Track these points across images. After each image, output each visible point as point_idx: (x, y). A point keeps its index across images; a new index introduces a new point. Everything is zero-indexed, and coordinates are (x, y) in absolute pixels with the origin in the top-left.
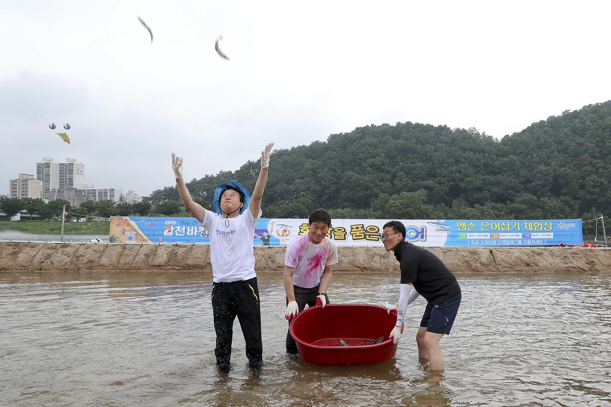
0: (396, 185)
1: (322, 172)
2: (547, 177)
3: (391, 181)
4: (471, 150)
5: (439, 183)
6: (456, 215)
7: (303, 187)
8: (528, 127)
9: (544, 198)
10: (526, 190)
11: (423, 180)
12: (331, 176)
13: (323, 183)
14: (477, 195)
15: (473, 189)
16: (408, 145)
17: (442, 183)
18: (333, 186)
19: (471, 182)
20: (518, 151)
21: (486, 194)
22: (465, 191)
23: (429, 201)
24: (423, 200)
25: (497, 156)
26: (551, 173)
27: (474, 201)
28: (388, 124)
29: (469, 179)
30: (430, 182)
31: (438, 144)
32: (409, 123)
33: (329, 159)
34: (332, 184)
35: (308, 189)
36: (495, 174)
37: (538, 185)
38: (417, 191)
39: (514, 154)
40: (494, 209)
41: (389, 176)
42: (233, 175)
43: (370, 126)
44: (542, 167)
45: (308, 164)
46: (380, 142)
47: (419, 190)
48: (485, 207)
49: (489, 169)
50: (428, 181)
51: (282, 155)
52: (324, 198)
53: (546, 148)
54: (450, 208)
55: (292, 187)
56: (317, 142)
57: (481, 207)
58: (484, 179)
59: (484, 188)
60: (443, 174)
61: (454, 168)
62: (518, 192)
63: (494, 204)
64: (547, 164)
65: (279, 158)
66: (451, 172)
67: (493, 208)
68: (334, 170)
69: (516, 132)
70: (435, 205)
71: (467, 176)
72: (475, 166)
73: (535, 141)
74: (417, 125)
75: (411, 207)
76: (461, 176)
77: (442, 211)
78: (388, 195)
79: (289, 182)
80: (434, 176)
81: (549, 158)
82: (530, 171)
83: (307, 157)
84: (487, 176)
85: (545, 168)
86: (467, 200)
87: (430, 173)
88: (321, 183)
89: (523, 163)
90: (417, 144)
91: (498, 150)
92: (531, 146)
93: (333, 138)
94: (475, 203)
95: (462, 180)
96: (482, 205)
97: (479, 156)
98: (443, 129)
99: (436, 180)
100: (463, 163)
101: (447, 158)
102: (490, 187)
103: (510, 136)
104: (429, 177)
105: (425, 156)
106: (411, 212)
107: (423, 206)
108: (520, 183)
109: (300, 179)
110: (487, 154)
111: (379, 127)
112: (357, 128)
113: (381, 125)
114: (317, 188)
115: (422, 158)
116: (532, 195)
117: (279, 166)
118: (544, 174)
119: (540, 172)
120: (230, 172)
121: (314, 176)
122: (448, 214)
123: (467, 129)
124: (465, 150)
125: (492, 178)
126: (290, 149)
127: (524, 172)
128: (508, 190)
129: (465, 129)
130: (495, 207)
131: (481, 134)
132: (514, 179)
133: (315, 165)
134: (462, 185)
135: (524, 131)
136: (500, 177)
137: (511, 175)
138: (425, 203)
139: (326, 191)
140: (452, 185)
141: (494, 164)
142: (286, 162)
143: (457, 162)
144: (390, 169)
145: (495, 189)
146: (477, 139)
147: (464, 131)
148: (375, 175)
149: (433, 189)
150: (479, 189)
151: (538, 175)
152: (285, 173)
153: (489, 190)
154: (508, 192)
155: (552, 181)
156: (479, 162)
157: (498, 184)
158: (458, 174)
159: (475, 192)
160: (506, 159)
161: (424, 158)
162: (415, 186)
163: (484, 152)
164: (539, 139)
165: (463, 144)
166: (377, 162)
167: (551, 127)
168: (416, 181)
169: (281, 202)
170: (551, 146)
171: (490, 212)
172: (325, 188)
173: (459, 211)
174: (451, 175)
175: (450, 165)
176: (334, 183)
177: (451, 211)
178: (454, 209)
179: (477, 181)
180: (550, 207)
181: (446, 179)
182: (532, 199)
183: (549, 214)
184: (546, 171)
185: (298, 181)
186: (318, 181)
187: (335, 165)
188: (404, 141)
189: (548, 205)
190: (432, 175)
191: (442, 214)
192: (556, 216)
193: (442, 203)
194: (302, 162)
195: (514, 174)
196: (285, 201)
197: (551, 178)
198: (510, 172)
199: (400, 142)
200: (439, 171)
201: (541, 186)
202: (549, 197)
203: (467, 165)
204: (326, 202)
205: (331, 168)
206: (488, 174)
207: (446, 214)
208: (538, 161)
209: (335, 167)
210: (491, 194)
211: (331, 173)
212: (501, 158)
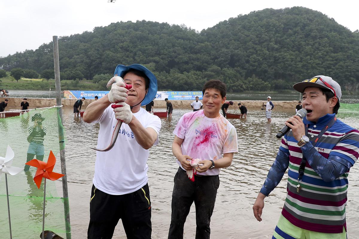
1: (90, 51)
2: (227, 56)
3: (133, 57)
4: (182, 38)
5: (162, 59)
6: (173, 78)
7: (79, 60)
8: (217, 24)
9: (225, 69)
10: (215, 63)
11: (152, 56)
12: (96, 54)
13: (92, 58)
14: (185, 66)
15: (183, 62)
16: (144, 35)
17: (164, 59)
18: (98, 60)
20: (211, 39)
21: (190, 65)
22: (178, 63)
23: (156, 70)
24: (153, 69)
25: (198, 42)
26: (229, 54)
27: (183, 70)
28: (131, 21)
29: (180, 56)
30: (157, 58)
31: (162, 34)
32: (144, 21)
33: (94, 43)
35: (82, 62)
36: (196, 53)
37: (221, 61)
38: (149, 63)
39: (208, 42)
40: (195, 75)
41: (132, 54)
42: (34, 52)
43: (120, 22)
44: (224, 50)
45: (82, 46)
46: (126, 32)
47: (151, 63)
48: (190, 74)
49: (192, 50)
50: (156, 58)
51: (64, 40)
52: (92, 67)
53: (227, 38)
54: (169, 74)
55: (72, 60)
56: (86, 32)
57: (188, 74)
58: (189, 57)
59: (189, 62)
60: (165, 53)
61: (171, 50)
62: (209, 64)
63: (195, 72)
64: (227, 48)
66: (169, 52)
67: (194, 74)
68: (98, 50)
69: (210, 27)
70: (160, 72)
71: (179, 55)
72: (184, 49)
73: (221, 33)
74: (149, 22)
76: (176, 55)
77: (164, 76)
79: (70, 57)
80: (159, 54)
81: (229, 44)
82: (217, 52)
83: (81, 42)
84: (191, 55)
85: (226, 50)
86: (179, 69)
87: (157, 52)
88: (90, 58)
89: (213, 47)
90: (149, 34)
91: (199, 39)
92: (218, 36)
93: (97, 29)
95: (176, 57)
96: (188, 72)
97: (187, 42)
98: (165, 25)
99: (161, 57)
100: (178, 47)
101: (167, 43)
102: (192, 61)
103: (206, 30)
104: (156, 55)
105: (154, 42)
108: (211, 59)
109: (77, 55)
110: (191, 41)
111: (125, 23)
112: (112, 23)
113: (127, 22)
114: (88, 61)
115: (152, 43)
116: (218, 66)
117: (64, 47)
118: (225, 54)
120: (32, 50)
121: (86, 54)
123: (180, 25)
124: (178, 38)
125: (194, 56)
126: (69, 36)
127: (213, 52)
129: (179, 25)
130: (195, 74)
131: (188, 28)
132: (207, 57)
133: (86, 47)
134: (176, 60)
135: (214, 27)
136: (199, 55)
137: (206, 54)
138: (154, 71)
139: (94, 63)
140: (170, 60)
141: (195, 47)
142: (67, 44)
143: (174, 46)
144: (132, 50)
145: (196, 63)
146: (186, 31)
147: (178, 26)
148: (124, 53)
149: (159, 62)
150: (187, 63)
151: (222, 54)
152: (67, 52)
153: (192, 63)
154: (204, 64)
155: (230, 58)
156: (187, 46)
157: (198, 59)
158: (174, 53)
159: (184, 64)
160: (203, 44)
161: (154, 43)
162: (147, 61)
163: (189, 39)
164: (223, 32)
165: (177, 35)
166: (125, 45)
167: (231, 24)
168: (148, 57)
169: (66, 69)
170: (230, 37)
171: (192, 77)
172: (93, 61)
173: (174, 76)
174: (170, 54)
175: (169, 47)
176: (98, 58)
177: (169, 76)
178: (171, 74)
179: (185, 57)
180: (228, 74)
181: (166, 56)
182: (218, 69)
183: (228, 78)
184: (227, 52)
185: (75, 56)
186: (88, 57)
187: (99, 47)
188: (141, 32)
189: (227, 72)
190: (158, 54)
191: (164, 78)
192: (231, 79)
193: (164, 71)
194: (78, 44)
195: (207, 54)
196: (68, 69)
197: (229, 56)
198: (205, 52)
199: (139, 33)
200: (162, 51)
201: (223, 61)
202: (228, 67)
203: (179, 48)
204: (93, 70)
205: (96, 48)
206: (192, 53)
207: (166, 78)
208: (222, 46)
209: (98, 48)
210: (194, 65)
211: (96, 52)
212: (200, 44)
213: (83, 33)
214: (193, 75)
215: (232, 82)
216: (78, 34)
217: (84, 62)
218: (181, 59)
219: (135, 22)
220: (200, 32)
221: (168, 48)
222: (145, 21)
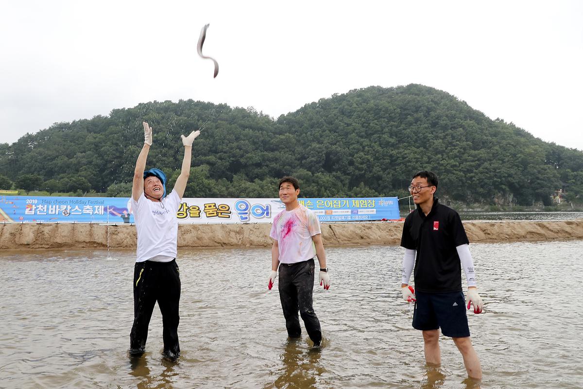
0: (179, 160)
1: (104, 146)
2: (320, 154)
3: (174, 156)
4: (251, 127)
5: (221, 159)
6: (238, 190)
7: (84, 161)
8: (302, 108)
9: (318, 174)
10: (302, 166)
11: (205, 155)
12: (114, 150)
13: (106, 157)
14: (257, 171)
15: (253, 165)
16: (191, 122)
17: (223, 159)
18: (116, 160)
19: (251, 158)
20: (294, 129)
21: (265, 169)
22: (245, 166)
23: (211, 176)
24: (206, 175)
25: (275, 133)
26: (323, 151)
27: (254, 176)
28: (170, 101)
29: (249, 155)
30: (212, 158)
31: (219, 121)
32: (190, 101)
33: (111, 133)
34: (114, 158)
35: (90, 163)
36: (273, 150)
37: (312, 162)
38: (199, 166)
39: (289, 133)
40: (273, 184)
41: (172, 152)
42: (10, 147)
43: (153, 102)
44: (315, 145)
45: (90, 138)
46: (163, 118)
47: (201, 165)
48: (264, 182)
49: (267, 146)
50: (210, 157)
51: (62, 128)
52: (106, 172)
53: (318, 127)
54: (231, 183)
55: (73, 160)
56: (99, 117)
57: (261, 182)
58: (263, 156)
59: (263, 164)
60: (224, 150)
61: (235, 144)
62: (294, 167)
63: (273, 179)
64: (319, 143)
65: (60, 131)
66: (232, 148)
67: (271, 183)
68: (117, 144)
69: (291, 112)
70: (217, 180)
71: (247, 152)
72: (254, 143)
73: (309, 120)
74: (199, 103)
75: (194, 182)
76: (241, 152)
77: (224, 186)
78: (171, 170)
79: (70, 156)
80: (216, 152)
81: (321, 136)
82: (305, 148)
83: (89, 131)
84: (265, 153)
85: (318, 146)
86: (247, 175)
87: (212, 149)
88: (103, 157)
89: (298, 141)
90: (198, 120)
91: (276, 129)
92: (306, 125)
93: (116, 112)
94: (255, 178)
95: (242, 156)
96: (262, 180)
97: (258, 133)
98: (223, 108)
99: (218, 155)
100: (244, 140)
101: (228, 134)
102: (268, 163)
103: (285, 115)
104: (210, 153)
105: (208, 133)
106: (194, 187)
107: (206, 181)
108: (296, 159)
109: (81, 153)
110: (265, 132)
111: (162, 103)
112: (140, 104)
113: (163, 102)
114: (99, 162)
115: (204, 134)
116: (307, 171)
117: (60, 139)
118: (317, 151)
119: (314, 149)
120: (7, 145)
121: (97, 150)
122: (229, 188)
123: (246, 108)
124: (244, 127)
125: (270, 155)
126: (71, 122)
127: (299, 149)
128: (284, 166)
129: (244, 108)
130: (273, 182)
131: (259, 113)
132: (291, 156)
133: (97, 139)
134: (242, 160)
135: (298, 111)
136: (277, 154)
137: (288, 151)
138: (207, 178)
139: (109, 165)
140: (233, 160)
141: (271, 142)
142: (67, 135)
143: (237, 139)
144: (173, 144)
145: (273, 165)
146: (255, 117)
147: (243, 110)
148: (158, 150)
149: (215, 164)
150: (258, 165)
151: (312, 152)
152: (66, 147)
153: (267, 166)
154: (285, 168)
155: (325, 157)
156: (258, 140)
157: (276, 160)
158: (238, 150)
159: (255, 167)
160: (282, 137)
161: (206, 134)
162: (197, 162)
163: (262, 129)
164: (311, 119)
165: (243, 122)
166: (161, 137)
167: (322, 108)
168: (198, 156)
169: (62, 175)
170: (323, 126)
171: (269, 187)
172: (107, 162)
173: (240, 186)
174: (232, 150)
175: (231, 141)
176: (117, 157)
177: (232, 185)
178: (235, 183)
179: (256, 157)
180: (324, 182)
181: (227, 154)
182: (307, 174)
183: (323, 189)
184: (319, 148)
185: (79, 155)
186: (101, 155)
187: (118, 140)
188: (186, 118)
189: (321, 180)
190: (214, 151)
191: (224, 189)
192: (329, 190)
193: (224, 179)
194: (84, 136)
195: (290, 151)
196: (66, 174)
197: (324, 155)
198: (286, 149)
199: (183, 118)
200: (220, 147)
201: (315, 162)
202: (322, 172)
203: (247, 142)
204: (109, 176)
205: (114, 142)
206: (266, 151)
207: (227, 189)
208: (312, 139)
209: (118, 142)
210: (270, 169)
211: (114, 147)
212: (278, 136)
213: (94, 119)
214: (269, 184)
215: (329, 194)
216: (86, 120)
217: (93, 163)
218: (250, 159)
219: (177, 102)
220: (276, 119)
221: (230, 143)
222: (193, 101)
